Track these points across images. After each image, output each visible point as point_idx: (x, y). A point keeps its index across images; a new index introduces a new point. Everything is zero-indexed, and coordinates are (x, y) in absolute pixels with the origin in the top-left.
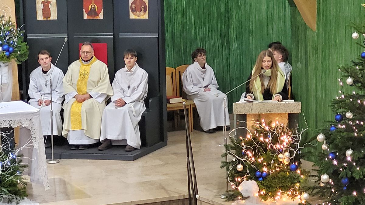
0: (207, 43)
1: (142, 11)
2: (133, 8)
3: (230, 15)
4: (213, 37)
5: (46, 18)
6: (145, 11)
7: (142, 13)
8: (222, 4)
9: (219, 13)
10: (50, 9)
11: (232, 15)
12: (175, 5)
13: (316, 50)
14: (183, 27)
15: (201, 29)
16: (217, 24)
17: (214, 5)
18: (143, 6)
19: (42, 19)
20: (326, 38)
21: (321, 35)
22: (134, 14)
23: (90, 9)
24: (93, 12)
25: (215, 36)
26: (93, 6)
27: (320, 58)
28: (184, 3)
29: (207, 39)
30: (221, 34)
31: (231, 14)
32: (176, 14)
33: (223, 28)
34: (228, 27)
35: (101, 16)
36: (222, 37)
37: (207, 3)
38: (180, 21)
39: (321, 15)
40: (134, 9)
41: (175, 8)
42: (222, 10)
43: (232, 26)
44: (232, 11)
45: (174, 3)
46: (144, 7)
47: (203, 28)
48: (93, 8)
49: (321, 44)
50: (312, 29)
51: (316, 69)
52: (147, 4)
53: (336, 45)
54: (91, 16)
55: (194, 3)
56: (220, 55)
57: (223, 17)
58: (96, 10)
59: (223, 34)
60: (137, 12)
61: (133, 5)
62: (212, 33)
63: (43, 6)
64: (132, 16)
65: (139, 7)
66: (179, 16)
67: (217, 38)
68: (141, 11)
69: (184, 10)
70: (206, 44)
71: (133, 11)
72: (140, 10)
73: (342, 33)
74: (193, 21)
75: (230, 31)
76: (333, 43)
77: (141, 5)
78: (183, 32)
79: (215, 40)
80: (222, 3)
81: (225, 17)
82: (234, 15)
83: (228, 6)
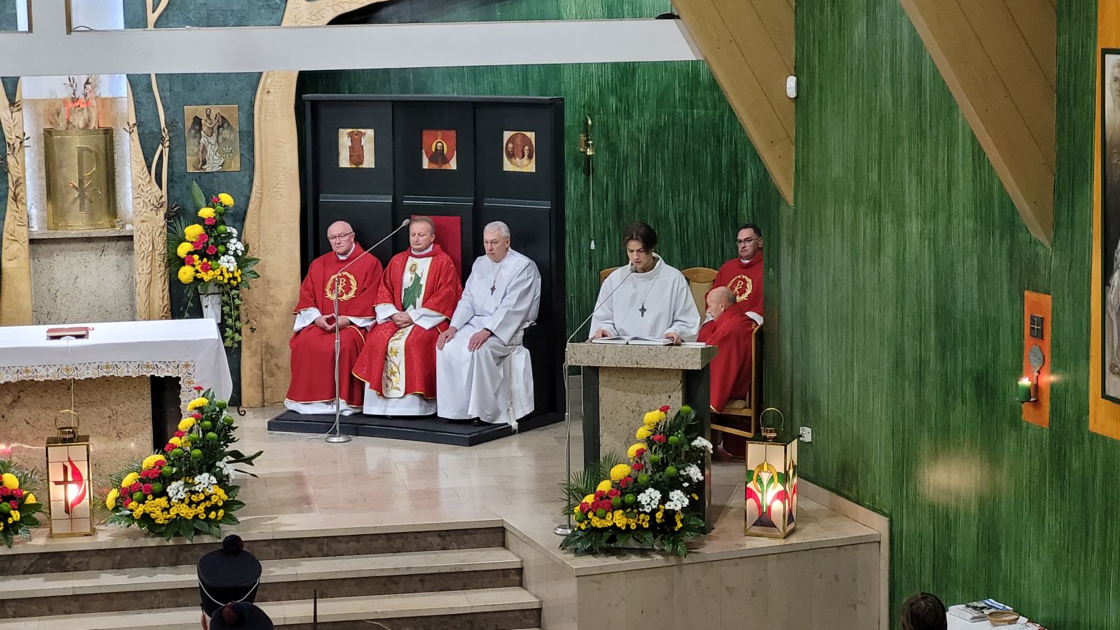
0: (692, 224)
1: (526, 157)
2: (510, 150)
3: (739, 171)
4: (704, 214)
5: (356, 165)
6: (530, 157)
7: (525, 160)
8: (723, 151)
9: (717, 166)
10: (362, 147)
11: (744, 172)
12: (625, 149)
13: (792, 243)
14: (639, 192)
15: (679, 196)
16: (713, 189)
17: (706, 151)
18: (526, 148)
19: (349, 166)
20: (807, 222)
21: (799, 215)
22: (511, 163)
23: (434, 150)
24: (438, 157)
25: (707, 211)
26: (439, 145)
27: (798, 260)
28: (642, 146)
29: (691, 218)
30: (721, 208)
31: (742, 171)
32: (626, 167)
33: (724, 195)
34: (736, 195)
35: (453, 165)
36: (723, 216)
37: (692, 146)
38: (635, 179)
39: (801, 173)
40: (511, 153)
41: (625, 154)
42: (724, 162)
43: (745, 194)
44: (744, 164)
45: (622, 144)
46: (529, 150)
47: (682, 197)
48: (439, 148)
49: (800, 232)
50: (787, 202)
51: (792, 282)
52: (534, 144)
53: (821, 235)
54: (436, 164)
55: (664, 145)
56: (718, 251)
57: (725, 177)
58: (445, 152)
59: (725, 208)
60: (518, 159)
61: (510, 145)
62: (701, 205)
63: (351, 141)
64: (508, 166)
65: (520, 148)
66: (632, 171)
67: (712, 217)
68: (523, 156)
69: (644, 158)
70: (688, 226)
71: (511, 156)
72: (521, 154)
73: (830, 213)
74: (661, 182)
75: (739, 204)
76: (817, 231)
77: (524, 145)
78: (640, 200)
79: (707, 220)
80: (723, 147)
81: (729, 175)
82: (749, 170)
83: (736, 153)
